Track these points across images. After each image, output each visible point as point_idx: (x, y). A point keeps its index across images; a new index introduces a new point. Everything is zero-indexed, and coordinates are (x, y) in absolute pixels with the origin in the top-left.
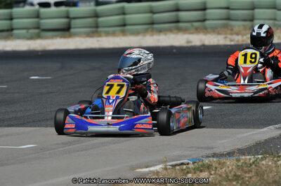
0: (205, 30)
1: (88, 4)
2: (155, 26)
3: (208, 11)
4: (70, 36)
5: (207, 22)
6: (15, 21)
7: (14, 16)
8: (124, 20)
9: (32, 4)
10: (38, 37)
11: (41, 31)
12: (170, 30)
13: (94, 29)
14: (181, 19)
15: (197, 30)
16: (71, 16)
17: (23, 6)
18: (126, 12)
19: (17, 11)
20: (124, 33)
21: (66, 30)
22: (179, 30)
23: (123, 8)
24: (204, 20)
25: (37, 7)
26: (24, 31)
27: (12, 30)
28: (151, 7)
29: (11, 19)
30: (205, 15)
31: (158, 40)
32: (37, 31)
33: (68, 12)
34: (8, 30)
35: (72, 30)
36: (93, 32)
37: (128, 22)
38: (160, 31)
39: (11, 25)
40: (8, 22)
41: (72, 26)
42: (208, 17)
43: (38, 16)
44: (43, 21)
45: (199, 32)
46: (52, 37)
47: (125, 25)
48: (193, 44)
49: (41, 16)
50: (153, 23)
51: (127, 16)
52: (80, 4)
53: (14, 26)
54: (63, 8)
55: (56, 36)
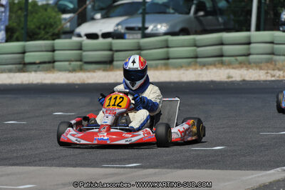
0: (249, 65)
2: (199, 60)
3: (252, 45)
4: (113, 69)
5: (251, 57)
6: (57, 53)
7: (56, 48)
8: (168, 53)
10: (81, 69)
11: (84, 64)
12: (214, 64)
14: (225, 54)
15: (241, 65)
16: (114, 48)
18: (170, 45)
20: (167, 67)
21: (108, 63)
22: (223, 64)
23: (167, 41)
24: (248, 55)
26: (67, 63)
27: (54, 62)
28: (195, 40)
29: (53, 50)
30: (249, 49)
31: (200, 75)
32: (79, 63)
33: (111, 44)
34: (49, 62)
35: (115, 63)
37: (171, 55)
38: (203, 65)
39: (53, 56)
40: (50, 53)
41: (115, 59)
42: (252, 51)
43: (80, 48)
44: (85, 53)
45: (242, 67)
46: (94, 71)
47: (168, 59)
48: (234, 79)
49: (84, 48)
50: (196, 57)
51: (171, 49)
52: (127, 36)
53: (56, 58)
54: (109, 40)
55: (99, 69)
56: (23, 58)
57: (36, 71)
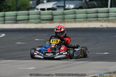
0: (108, 21)
1: (61, 9)
2: (88, 19)
3: (110, 13)
4: (53, 23)
5: (109, 18)
6: (30, 16)
7: (30, 14)
8: (75, 16)
9: (38, 9)
10: (40, 23)
11: (41, 20)
12: (94, 21)
13: (63, 20)
14: (99, 16)
15: (105, 21)
16: (54, 14)
17: (34, 10)
18: (76, 13)
19: (31, 12)
20: (75, 22)
21: (51, 20)
22: (98, 21)
23: (75, 11)
24: (108, 17)
25: (40, 10)
26: (34, 20)
27: (29, 19)
28: (86, 11)
29: (29, 15)
30: (108, 15)
31: (89, 25)
32: (39, 20)
33: (52, 13)
34: (27, 20)
35: (54, 20)
36: (62, 21)
37: (77, 17)
38: (90, 21)
39: (29, 17)
40: (27, 16)
41: (54, 18)
42: (110, 16)
43: (40, 14)
44: (41, 16)
45: (106, 22)
46: (45, 23)
47: (76, 18)
48: (103, 27)
49: (41, 14)
50: (87, 18)
51: (77, 15)
52: (57, 9)
53: (30, 18)
54: (50, 11)
55: (47, 23)
56: (16, 18)
57: (21, 23)
